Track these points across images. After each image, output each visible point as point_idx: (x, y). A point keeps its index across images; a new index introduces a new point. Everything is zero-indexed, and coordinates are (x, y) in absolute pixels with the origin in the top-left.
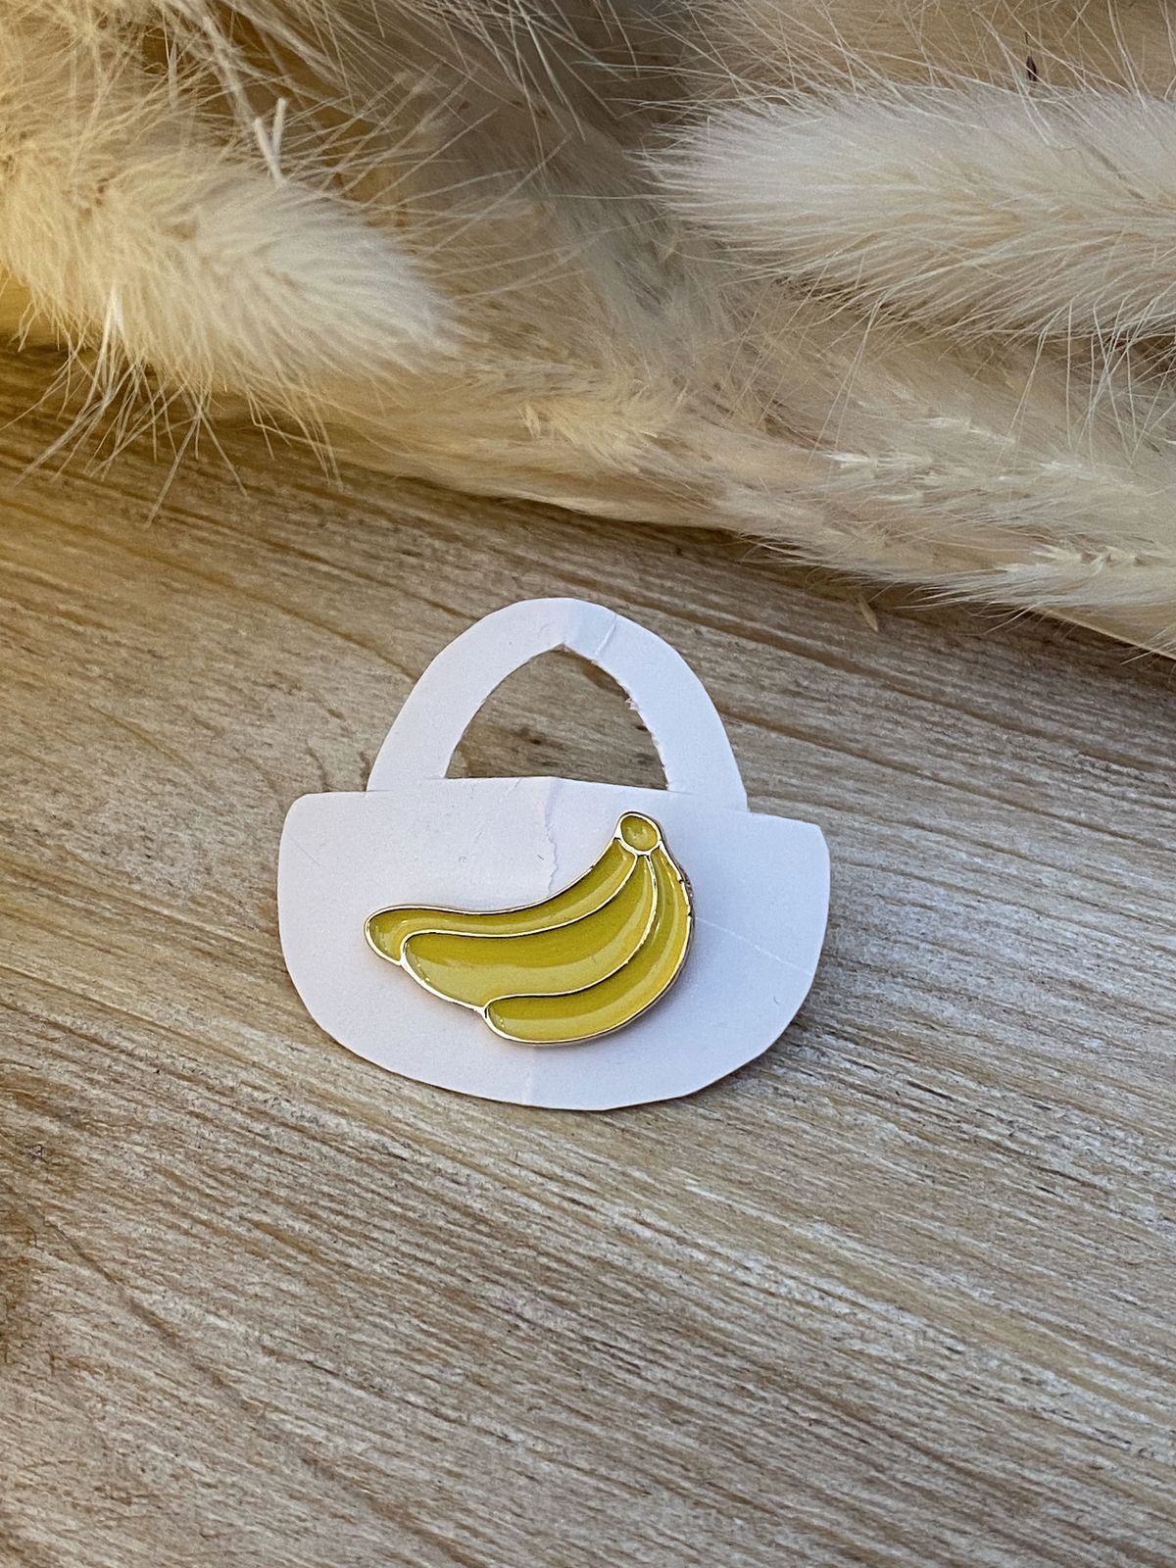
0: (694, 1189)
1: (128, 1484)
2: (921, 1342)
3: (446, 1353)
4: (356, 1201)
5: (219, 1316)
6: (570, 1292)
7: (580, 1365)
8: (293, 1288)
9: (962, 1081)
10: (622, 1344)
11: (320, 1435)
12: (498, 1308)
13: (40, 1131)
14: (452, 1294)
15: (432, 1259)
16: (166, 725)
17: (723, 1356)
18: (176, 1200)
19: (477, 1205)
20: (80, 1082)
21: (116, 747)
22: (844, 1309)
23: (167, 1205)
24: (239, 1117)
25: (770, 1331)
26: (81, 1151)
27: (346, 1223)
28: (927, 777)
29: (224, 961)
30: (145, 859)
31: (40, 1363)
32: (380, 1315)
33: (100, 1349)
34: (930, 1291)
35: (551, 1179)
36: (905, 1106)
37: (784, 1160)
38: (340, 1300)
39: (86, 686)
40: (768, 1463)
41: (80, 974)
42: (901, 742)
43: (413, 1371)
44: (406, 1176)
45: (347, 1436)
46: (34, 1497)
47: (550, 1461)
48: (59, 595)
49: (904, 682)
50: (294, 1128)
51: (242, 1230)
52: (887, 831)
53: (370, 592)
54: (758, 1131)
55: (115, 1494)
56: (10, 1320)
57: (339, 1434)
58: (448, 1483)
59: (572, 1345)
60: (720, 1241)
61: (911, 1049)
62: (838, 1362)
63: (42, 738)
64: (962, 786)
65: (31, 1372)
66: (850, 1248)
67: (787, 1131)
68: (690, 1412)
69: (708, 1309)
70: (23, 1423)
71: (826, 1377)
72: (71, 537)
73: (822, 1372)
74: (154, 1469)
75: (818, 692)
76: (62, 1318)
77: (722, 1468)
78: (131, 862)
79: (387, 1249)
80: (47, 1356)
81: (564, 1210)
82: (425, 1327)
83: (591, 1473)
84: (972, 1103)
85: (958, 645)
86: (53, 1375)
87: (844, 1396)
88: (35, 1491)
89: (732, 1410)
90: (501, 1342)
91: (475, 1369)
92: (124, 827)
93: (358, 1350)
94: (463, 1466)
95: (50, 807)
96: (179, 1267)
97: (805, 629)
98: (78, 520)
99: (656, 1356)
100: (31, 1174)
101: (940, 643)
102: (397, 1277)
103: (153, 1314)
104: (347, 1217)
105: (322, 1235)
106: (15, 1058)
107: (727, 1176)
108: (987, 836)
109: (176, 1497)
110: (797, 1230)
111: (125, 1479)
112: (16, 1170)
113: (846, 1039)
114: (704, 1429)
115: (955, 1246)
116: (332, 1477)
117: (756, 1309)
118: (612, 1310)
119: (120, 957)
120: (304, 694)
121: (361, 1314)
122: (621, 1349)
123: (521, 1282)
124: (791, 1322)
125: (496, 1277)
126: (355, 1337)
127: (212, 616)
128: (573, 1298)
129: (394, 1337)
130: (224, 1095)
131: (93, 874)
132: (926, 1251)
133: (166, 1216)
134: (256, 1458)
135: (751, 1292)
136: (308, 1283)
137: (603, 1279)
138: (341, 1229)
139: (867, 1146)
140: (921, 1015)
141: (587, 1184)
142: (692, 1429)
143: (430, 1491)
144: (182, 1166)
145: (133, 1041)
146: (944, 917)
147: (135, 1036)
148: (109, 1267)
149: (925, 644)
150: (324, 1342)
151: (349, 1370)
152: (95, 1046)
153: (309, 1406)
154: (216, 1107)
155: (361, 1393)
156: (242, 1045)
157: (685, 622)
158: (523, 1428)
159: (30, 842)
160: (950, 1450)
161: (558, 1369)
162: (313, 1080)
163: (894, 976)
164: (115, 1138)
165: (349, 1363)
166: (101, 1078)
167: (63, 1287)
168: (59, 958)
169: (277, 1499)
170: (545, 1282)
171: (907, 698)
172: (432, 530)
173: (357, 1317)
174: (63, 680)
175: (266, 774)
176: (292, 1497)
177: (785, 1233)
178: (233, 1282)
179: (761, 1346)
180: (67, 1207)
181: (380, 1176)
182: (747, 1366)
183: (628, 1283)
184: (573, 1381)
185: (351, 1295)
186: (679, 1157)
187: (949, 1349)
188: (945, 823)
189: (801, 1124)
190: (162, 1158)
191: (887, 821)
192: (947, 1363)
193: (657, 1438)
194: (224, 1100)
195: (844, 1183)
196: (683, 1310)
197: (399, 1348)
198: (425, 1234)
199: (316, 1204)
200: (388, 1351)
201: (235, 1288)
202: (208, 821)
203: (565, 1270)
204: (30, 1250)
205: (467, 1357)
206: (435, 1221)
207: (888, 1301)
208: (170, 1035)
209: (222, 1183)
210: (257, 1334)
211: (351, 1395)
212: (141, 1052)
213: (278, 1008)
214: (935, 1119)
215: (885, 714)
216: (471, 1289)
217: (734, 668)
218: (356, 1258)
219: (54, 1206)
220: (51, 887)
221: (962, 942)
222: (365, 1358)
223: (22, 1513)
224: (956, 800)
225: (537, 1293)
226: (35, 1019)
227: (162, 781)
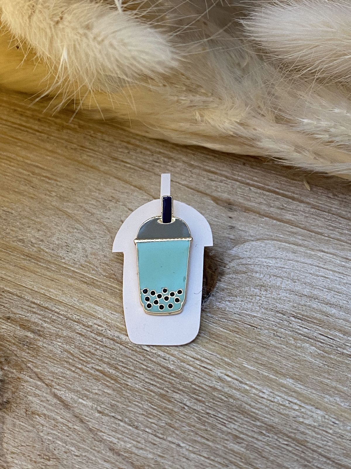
0: (246, 366)
1: (49, 454)
2: (323, 420)
3: (160, 415)
4: (131, 364)
5: (83, 400)
6: (203, 397)
7: (205, 422)
8: (108, 391)
9: (338, 334)
10: (220, 415)
11: (115, 441)
12: (178, 401)
13: (27, 337)
14: (162, 396)
15: (156, 384)
16: (76, 211)
17: (255, 421)
18: (71, 361)
19: (172, 367)
20: (41, 321)
21: (59, 217)
22: (297, 407)
23: (67, 362)
24: (93, 335)
25: (271, 413)
26: (40, 344)
27: (127, 371)
28: (326, 236)
29: (91, 285)
30: (67, 252)
31: (23, 412)
32: (137, 402)
33: (43, 408)
34: (327, 403)
35: (197, 360)
36: (318, 341)
37: (277, 357)
38: (124, 396)
39: (50, 199)
40: (269, 458)
41: (43, 287)
42: (317, 225)
43: (148, 421)
44: (148, 357)
45: (125, 442)
46: (17, 457)
47: (194, 453)
48: (43, 171)
49: (319, 206)
50: (112, 339)
51: (92, 372)
52: (313, 253)
53: (143, 173)
54: (268, 347)
55: (45, 457)
56: (13, 397)
57: (122, 441)
58: (159, 459)
59: (203, 415)
60: (254, 383)
61: (321, 323)
62: (295, 425)
63: (36, 214)
64: (338, 240)
65: (19, 415)
66: (299, 387)
67: (278, 348)
68: (243, 439)
69: (250, 405)
70: (15, 432)
71: (291, 430)
72: (49, 153)
73: (289, 428)
74: (59, 449)
75: (290, 209)
76: (30, 398)
77: (254, 459)
78: (62, 253)
79: (141, 380)
80: (24, 410)
81: (201, 370)
82: (152, 406)
83: (208, 458)
84: (341, 341)
85: (336, 196)
86: (26, 416)
87: (297, 436)
88: (18, 455)
89: (257, 439)
90: (179, 413)
91: (169, 421)
92: (60, 242)
93: (130, 413)
94: (164, 454)
95: (37, 235)
96: (70, 382)
97: (286, 189)
98: (50, 149)
99: (231, 420)
100: (23, 350)
101: (330, 195)
102: (144, 389)
103: (61, 398)
104: (128, 369)
105: (119, 374)
106: (20, 313)
107: (257, 361)
108: (347, 256)
109: (65, 459)
110: (281, 380)
111: (48, 452)
112: (18, 349)
113: (298, 319)
114: (247, 445)
115: (335, 388)
116: (119, 455)
117: (266, 406)
118: (217, 404)
119: (56, 282)
120: (121, 203)
121: (131, 401)
122: (220, 417)
123: (186, 393)
124: (278, 411)
125: (177, 391)
126: (129, 409)
127: (92, 179)
128: (203, 399)
129: (142, 409)
130: (89, 328)
131: (49, 256)
132: (325, 389)
133: (68, 366)
134: (94, 448)
135: (265, 401)
136: (114, 390)
137: (214, 393)
138: (126, 373)
139: (305, 354)
140: (324, 312)
141: (209, 362)
142: (243, 445)
143: (153, 461)
144: (73, 350)
145: (59, 309)
146: (332, 281)
147: (60, 308)
148: (47, 382)
149: (326, 195)
150: (118, 410)
151: (126, 420)
152: (47, 310)
153: (112, 431)
154: (85, 331)
155: (130, 428)
156: (95, 312)
157: (245, 186)
158: (185, 442)
159: (29, 245)
160: (333, 456)
161: (198, 423)
162: (118, 324)
163: (315, 299)
164: (52, 340)
165: (126, 417)
166: (48, 320)
167: (31, 387)
168: (36, 282)
169: (100, 462)
170: (194, 393)
171: (319, 211)
172: (163, 155)
173: (130, 402)
174: (43, 196)
175: (107, 227)
176: (105, 461)
177: (277, 381)
178: (88, 388)
179: (268, 418)
180: (35, 361)
181: (140, 356)
182: (263, 425)
183: (222, 395)
184: (203, 427)
185: (128, 395)
186: (241, 354)
187: (333, 422)
188: (332, 250)
189: (282, 346)
190: (67, 347)
191: (313, 250)
192: (332, 427)
193: (231, 447)
194: (88, 329)
195: (297, 366)
196: (241, 405)
197: (144, 413)
198: (153, 376)
199: (118, 364)
200: (140, 414)
201: (89, 390)
202: (88, 241)
203: (201, 390)
204: (21, 375)
205: (167, 417)
206: (157, 372)
207: (313, 406)
208: (71, 308)
209: (87, 356)
210: (96, 406)
211: (126, 428)
212: (62, 313)
213: (108, 301)
214: (329, 346)
215: (312, 216)
216: (169, 395)
217: (262, 200)
218: (130, 382)
219: (30, 361)
220: (36, 260)
221: (338, 289)
222: (132, 416)
223: (13, 462)
224: (337, 244)
225: (191, 397)
226: (28, 301)
227: (74, 228)
